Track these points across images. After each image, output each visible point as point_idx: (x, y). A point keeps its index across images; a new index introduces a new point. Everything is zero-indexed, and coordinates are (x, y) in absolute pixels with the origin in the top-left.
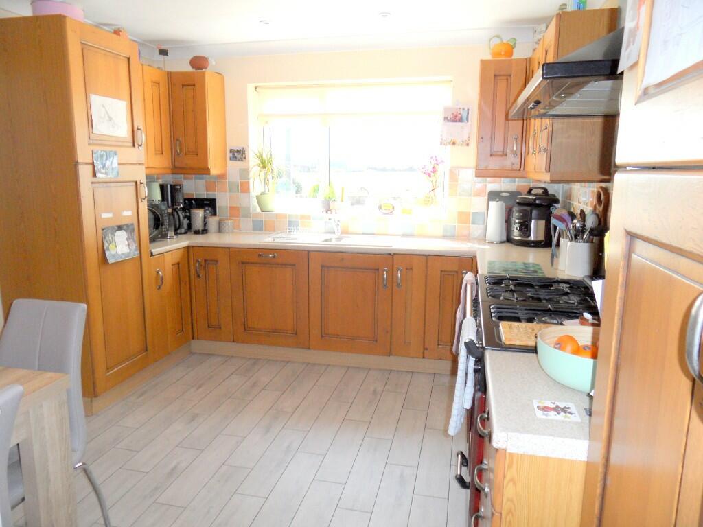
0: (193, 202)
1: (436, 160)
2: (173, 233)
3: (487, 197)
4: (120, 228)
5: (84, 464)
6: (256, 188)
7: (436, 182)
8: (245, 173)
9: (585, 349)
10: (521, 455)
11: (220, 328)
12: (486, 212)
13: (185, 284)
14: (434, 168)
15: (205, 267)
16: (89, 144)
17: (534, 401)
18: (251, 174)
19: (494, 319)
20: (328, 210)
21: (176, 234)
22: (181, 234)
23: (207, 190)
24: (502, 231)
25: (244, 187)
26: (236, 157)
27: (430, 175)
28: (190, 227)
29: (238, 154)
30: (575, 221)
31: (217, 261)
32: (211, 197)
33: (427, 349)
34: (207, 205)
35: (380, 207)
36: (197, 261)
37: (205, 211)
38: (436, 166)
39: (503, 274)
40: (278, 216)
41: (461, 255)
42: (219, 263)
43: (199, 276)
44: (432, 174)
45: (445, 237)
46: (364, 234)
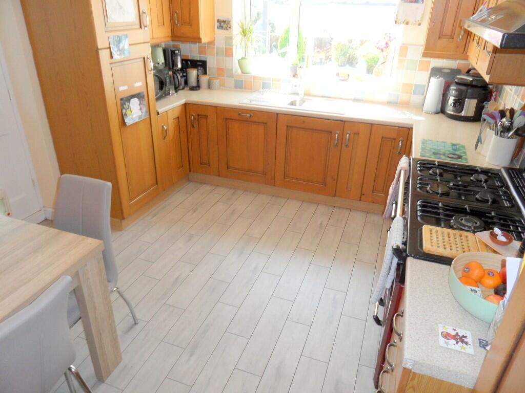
0: (189, 63)
1: (390, 37)
2: (174, 91)
3: (429, 72)
4: (133, 96)
5: (117, 288)
6: (238, 53)
7: (387, 56)
8: (229, 39)
9: (489, 274)
10: (422, 375)
11: (210, 166)
12: (427, 85)
13: (184, 132)
14: (387, 44)
15: (198, 120)
16: (106, 32)
17: (440, 325)
18: (234, 41)
19: (419, 218)
20: (295, 75)
21: (176, 91)
22: (180, 90)
23: (200, 53)
24: (438, 104)
25: (229, 53)
26: (222, 27)
27: (382, 50)
28: (186, 82)
29: (224, 24)
30: (504, 120)
31: (207, 116)
32: (203, 59)
33: (363, 195)
34: (199, 65)
35: (338, 74)
36: (192, 115)
37: (198, 71)
38: (389, 42)
39: (433, 158)
40: (255, 78)
41: (400, 126)
42: (209, 117)
43: (193, 126)
44: (385, 50)
45: (389, 103)
46: (322, 97)
